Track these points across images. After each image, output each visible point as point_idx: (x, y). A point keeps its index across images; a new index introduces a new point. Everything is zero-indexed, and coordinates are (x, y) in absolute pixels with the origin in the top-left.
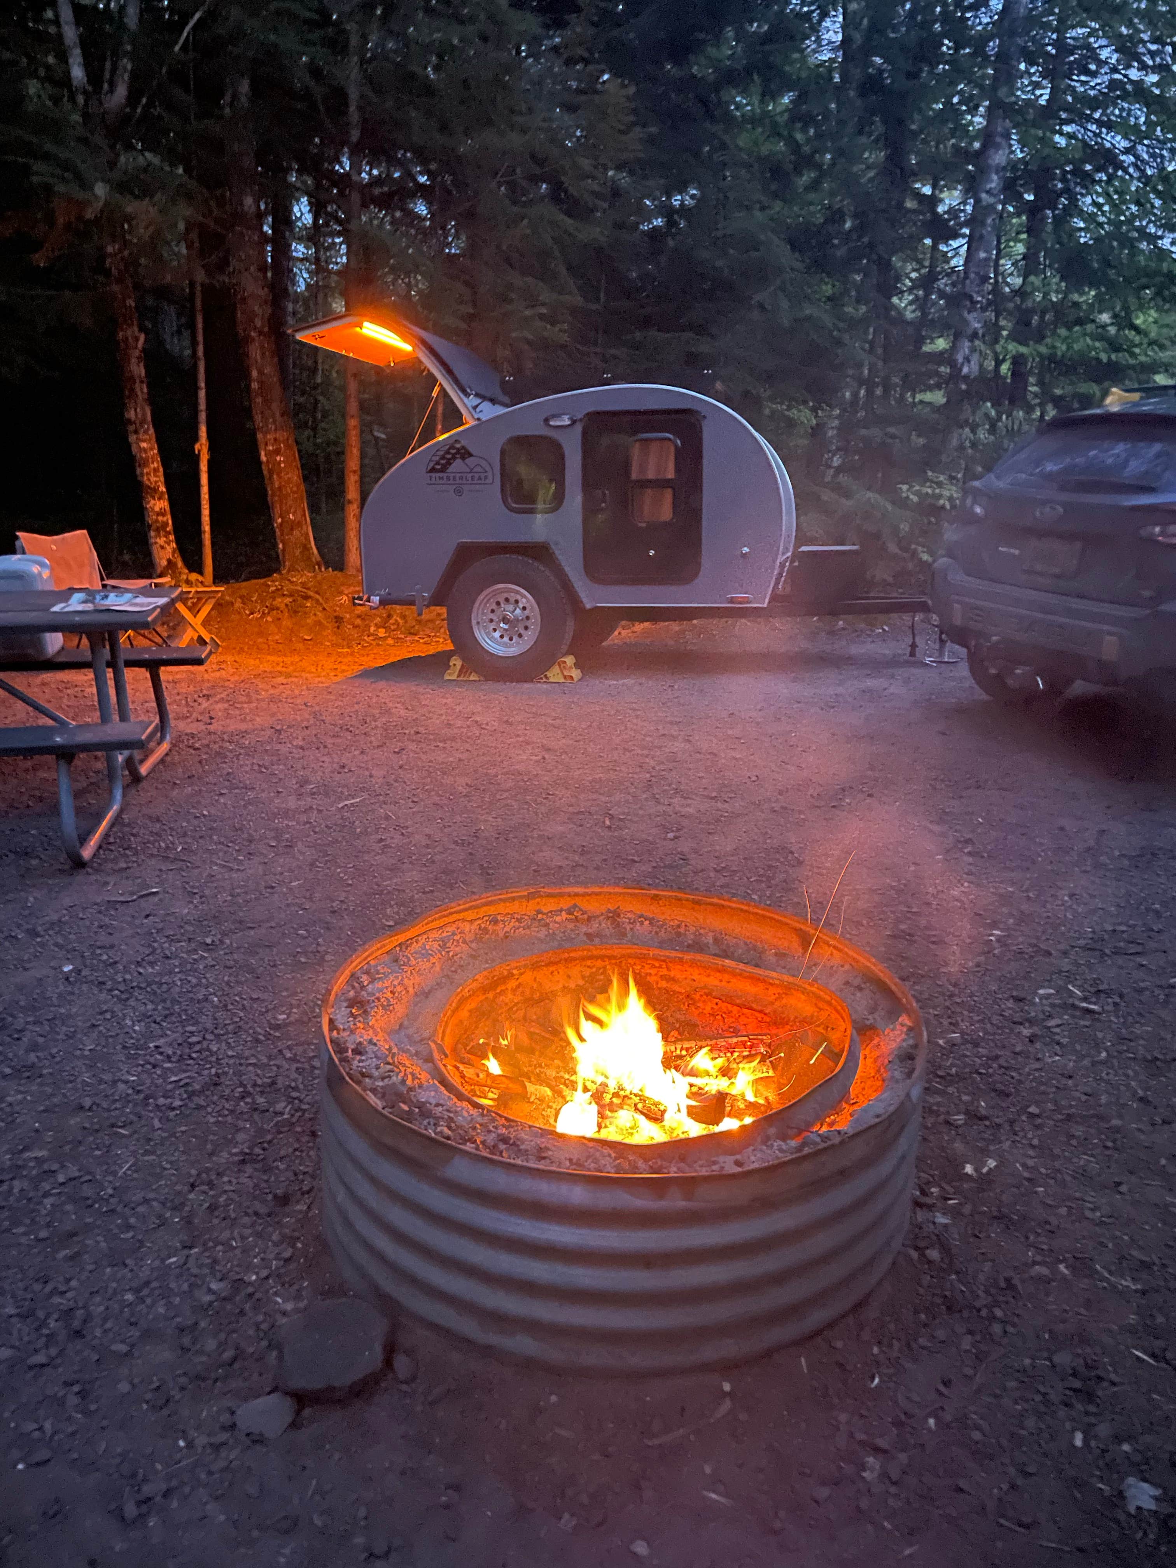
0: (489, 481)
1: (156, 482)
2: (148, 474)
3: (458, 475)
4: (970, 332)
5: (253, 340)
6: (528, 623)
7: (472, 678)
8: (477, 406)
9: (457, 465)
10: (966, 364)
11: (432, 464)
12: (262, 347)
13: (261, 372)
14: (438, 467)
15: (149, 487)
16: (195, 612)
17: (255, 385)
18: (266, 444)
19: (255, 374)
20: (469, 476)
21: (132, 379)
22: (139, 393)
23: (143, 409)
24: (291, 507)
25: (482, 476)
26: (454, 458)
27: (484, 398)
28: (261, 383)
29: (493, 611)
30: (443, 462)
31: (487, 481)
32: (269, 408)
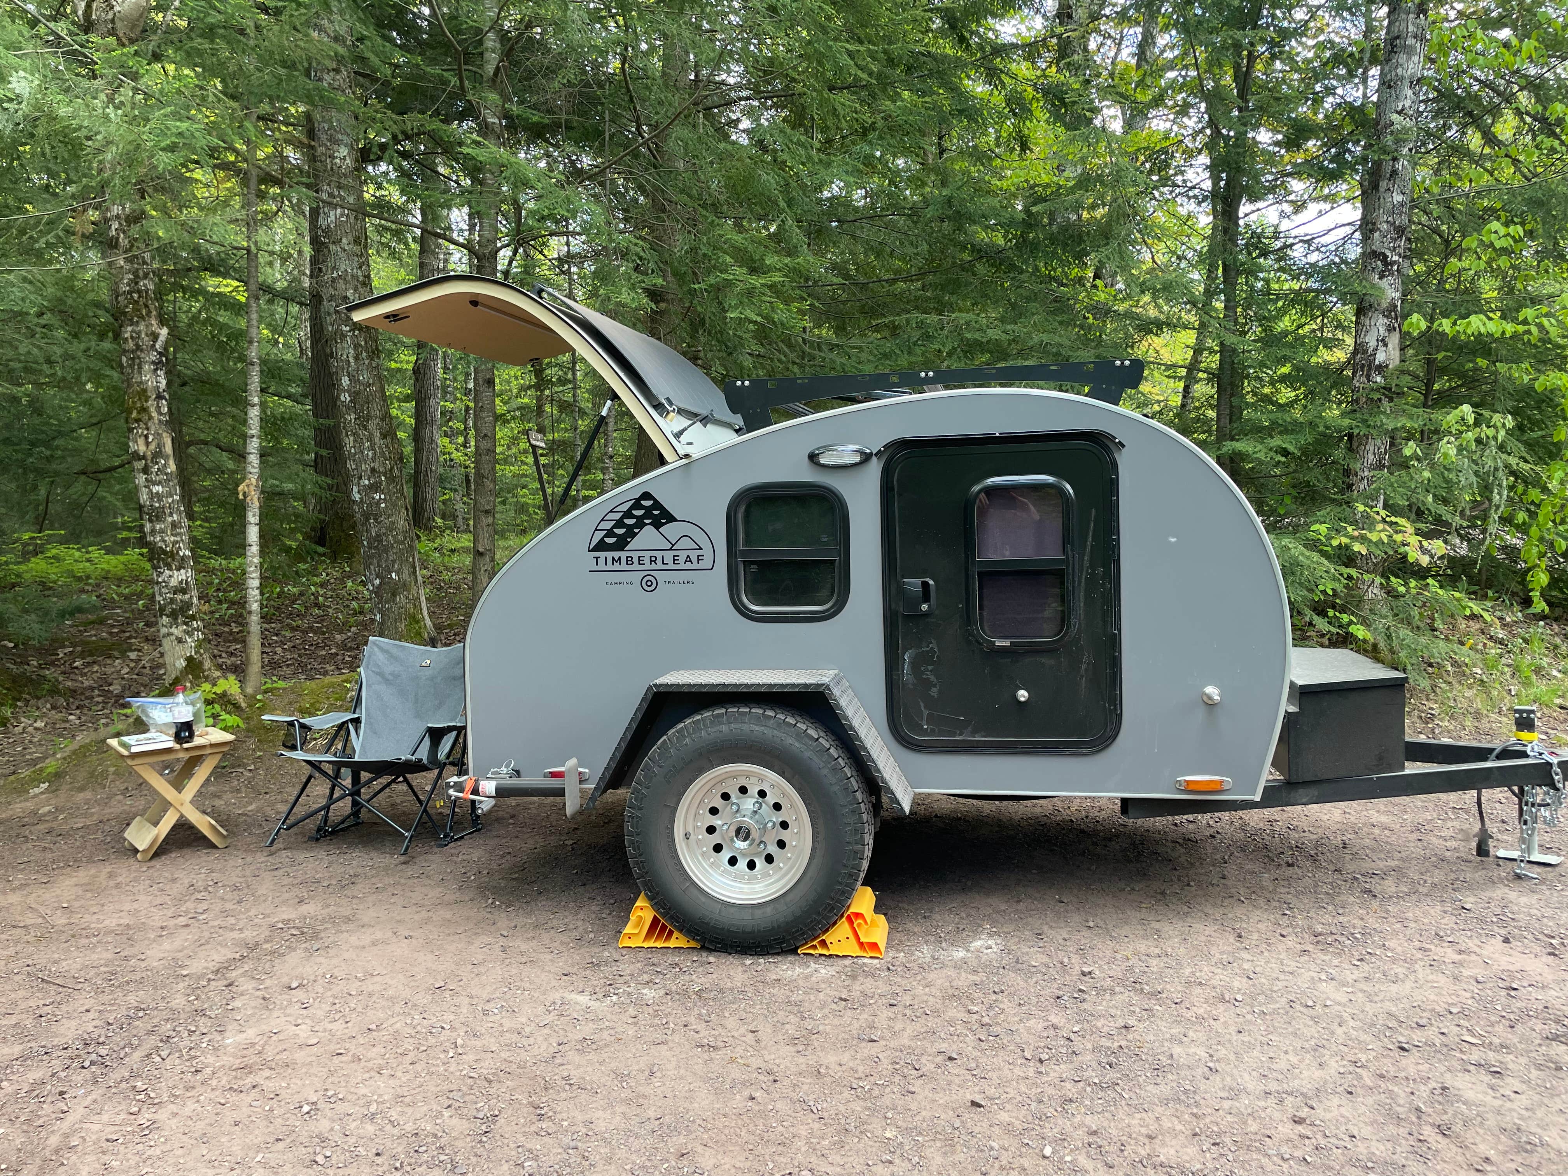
0: (707, 563)
1: (175, 543)
2: (162, 531)
3: (647, 555)
4: (1385, 304)
5: (343, 336)
6: (785, 835)
7: (672, 944)
8: (681, 433)
9: (647, 537)
10: (1382, 349)
11: (599, 535)
12: (356, 346)
13: (353, 379)
14: (611, 540)
15: (164, 552)
16: (178, 785)
17: (345, 397)
18: (360, 478)
19: (345, 381)
20: (669, 556)
21: (143, 394)
22: (154, 414)
23: (158, 435)
24: (394, 561)
25: (694, 555)
26: (640, 525)
27: (692, 416)
28: (355, 395)
29: (714, 811)
30: (620, 531)
31: (702, 565)
32: (365, 428)
